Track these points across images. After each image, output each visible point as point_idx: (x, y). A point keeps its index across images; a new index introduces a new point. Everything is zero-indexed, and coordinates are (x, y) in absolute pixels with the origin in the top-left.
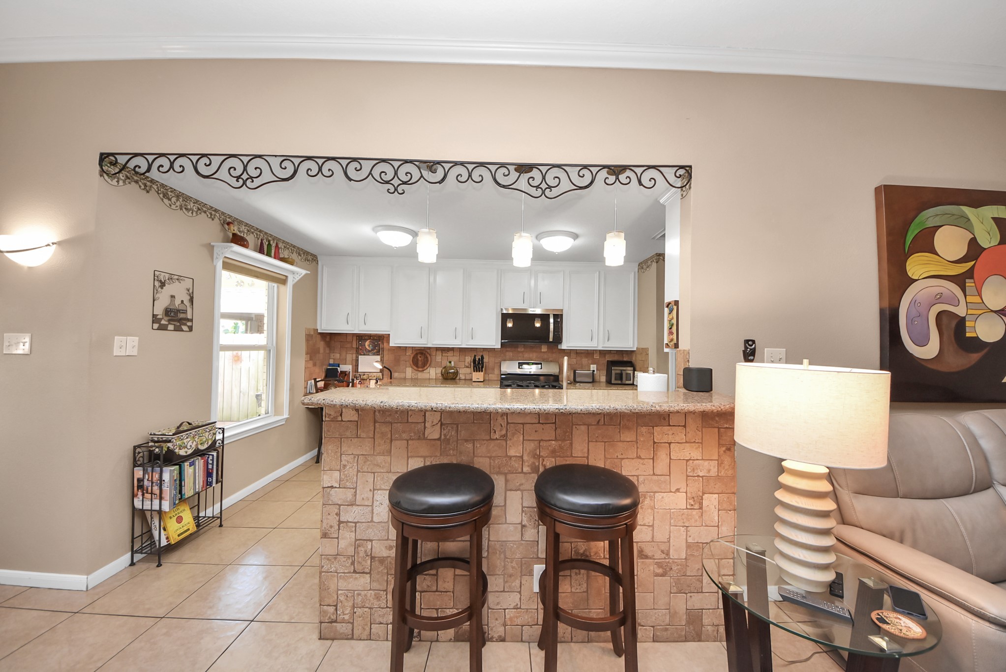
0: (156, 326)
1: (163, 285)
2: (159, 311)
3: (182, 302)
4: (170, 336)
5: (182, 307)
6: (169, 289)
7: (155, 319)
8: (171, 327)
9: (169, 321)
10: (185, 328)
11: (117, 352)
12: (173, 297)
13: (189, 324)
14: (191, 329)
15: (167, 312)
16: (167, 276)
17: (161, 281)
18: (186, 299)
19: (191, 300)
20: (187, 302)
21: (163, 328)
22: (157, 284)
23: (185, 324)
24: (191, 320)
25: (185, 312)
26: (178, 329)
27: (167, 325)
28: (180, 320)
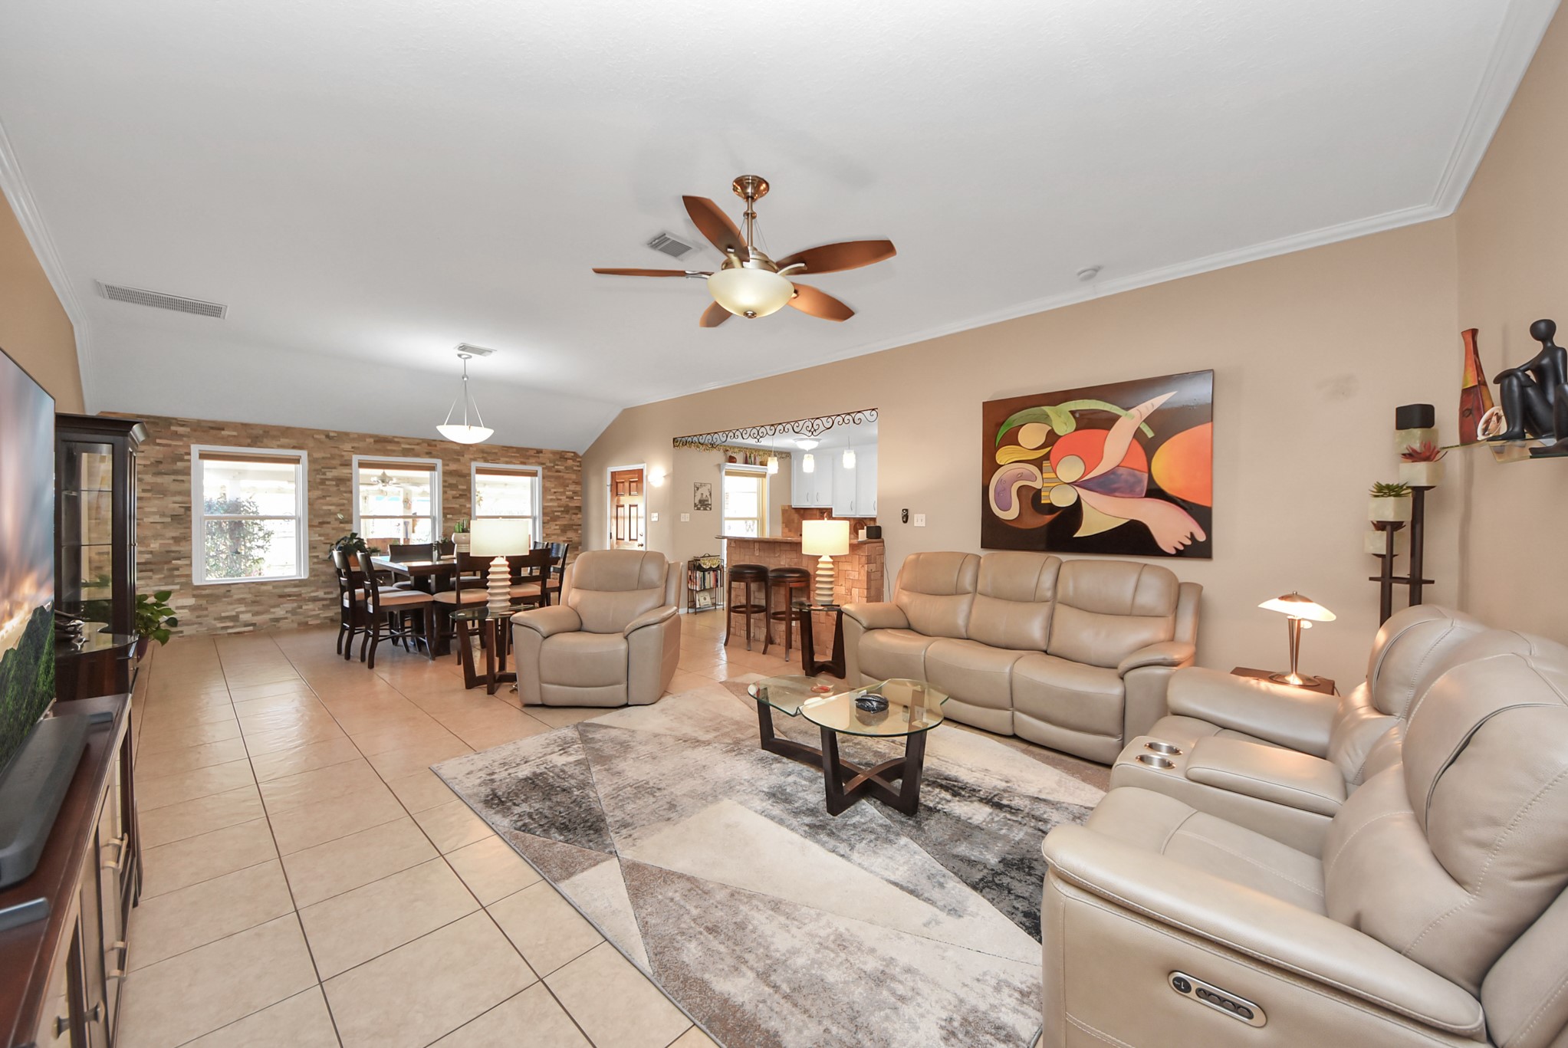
0: (697, 509)
1: (698, 489)
2: (697, 502)
3: (706, 495)
4: (702, 512)
5: (706, 498)
6: (700, 491)
7: (696, 505)
8: (702, 509)
9: (701, 506)
10: (708, 509)
11: (682, 520)
12: (702, 494)
14: (711, 509)
15: (700, 501)
16: (700, 485)
17: (697, 487)
18: (708, 494)
19: (710, 494)
20: (709, 496)
21: (699, 509)
22: (696, 489)
23: (708, 506)
24: (710, 505)
25: (707, 501)
26: (705, 509)
28: (706, 505)
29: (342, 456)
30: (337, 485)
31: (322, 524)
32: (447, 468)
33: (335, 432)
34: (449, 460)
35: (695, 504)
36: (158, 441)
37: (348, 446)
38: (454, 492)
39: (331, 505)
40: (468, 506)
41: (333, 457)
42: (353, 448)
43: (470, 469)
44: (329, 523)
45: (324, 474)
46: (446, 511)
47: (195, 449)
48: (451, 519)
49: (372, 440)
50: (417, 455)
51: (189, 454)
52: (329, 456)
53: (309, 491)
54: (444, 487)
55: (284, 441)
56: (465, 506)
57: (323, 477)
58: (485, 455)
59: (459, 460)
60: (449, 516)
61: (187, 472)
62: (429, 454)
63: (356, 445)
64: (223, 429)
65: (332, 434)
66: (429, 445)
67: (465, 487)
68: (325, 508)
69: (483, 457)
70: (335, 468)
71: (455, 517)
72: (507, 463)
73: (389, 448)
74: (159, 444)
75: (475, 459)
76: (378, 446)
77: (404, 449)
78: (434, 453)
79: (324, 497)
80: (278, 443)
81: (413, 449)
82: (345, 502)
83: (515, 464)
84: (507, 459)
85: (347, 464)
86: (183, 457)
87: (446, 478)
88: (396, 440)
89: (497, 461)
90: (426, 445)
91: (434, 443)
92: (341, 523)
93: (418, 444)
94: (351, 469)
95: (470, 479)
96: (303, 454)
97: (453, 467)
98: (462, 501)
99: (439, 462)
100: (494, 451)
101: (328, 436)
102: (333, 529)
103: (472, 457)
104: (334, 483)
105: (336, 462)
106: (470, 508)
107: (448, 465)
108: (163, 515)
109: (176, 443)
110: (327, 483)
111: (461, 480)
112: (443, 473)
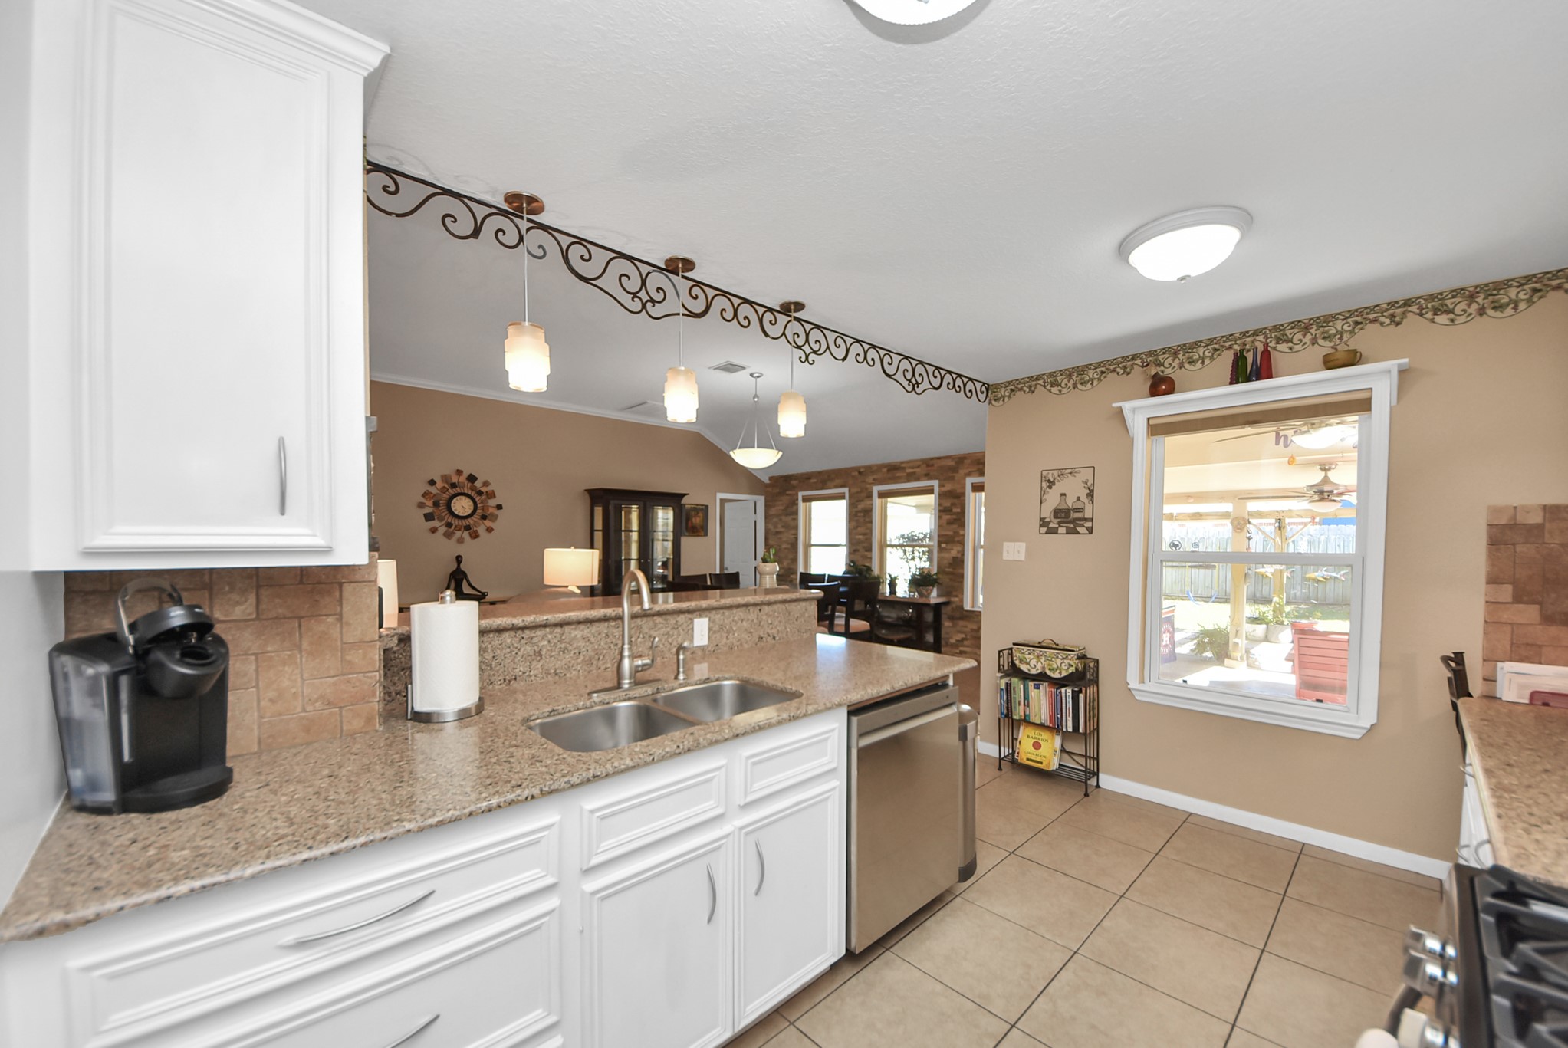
0: (1044, 530)
1: (1051, 484)
2: (1047, 513)
3: (1078, 499)
4: (1062, 540)
5: (1079, 505)
6: (1058, 488)
7: (1043, 523)
8: (1062, 530)
9: (1059, 523)
10: (1079, 529)
11: (1005, 556)
12: (1063, 495)
13: (1088, 524)
14: (1090, 531)
15: (1057, 513)
16: (1056, 473)
17: (1049, 481)
18: (1083, 493)
19: (1091, 494)
20: (1084, 498)
21: (1052, 531)
22: (1045, 485)
23: (1082, 526)
24: (1091, 520)
25: (1081, 510)
26: (1072, 531)
27: (1057, 528)
28: (1074, 521)
29: (867, 489)
30: (864, 516)
31: (854, 551)
32: (944, 489)
33: (864, 467)
34: (944, 480)
35: (1042, 519)
36: (788, 493)
37: (870, 479)
38: (948, 517)
39: (860, 535)
40: (961, 532)
41: (861, 492)
42: (874, 480)
43: (964, 488)
44: (858, 551)
45: (857, 507)
46: (941, 539)
47: (801, 494)
48: (944, 548)
49: (885, 470)
50: (918, 479)
51: (797, 499)
52: (859, 490)
53: (850, 522)
54: (940, 511)
55: (838, 481)
56: (959, 533)
57: (856, 509)
59: (952, 478)
60: (943, 545)
61: (796, 513)
62: (928, 476)
63: (875, 477)
64: (810, 479)
65: (862, 470)
66: (928, 466)
67: (959, 510)
68: (858, 537)
70: (862, 501)
71: (949, 546)
73: (897, 475)
74: (787, 495)
75: (969, 474)
76: (890, 475)
77: (908, 474)
78: (931, 473)
79: (857, 527)
80: (834, 484)
81: (914, 473)
82: (868, 531)
85: (870, 496)
86: (794, 503)
87: (942, 502)
88: (903, 465)
90: (925, 465)
91: (932, 462)
92: (865, 551)
93: (919, 467)
94: (872, 500)
95: (964, 500)
96: (846, 490)
97: (948, 487)
98: (955, 526)
99: (935, 483)
101: (860, 473)
102: (861, 556)
103: (966, 471)
104: (862, 514)
105: (864, 495)
106: (964, 535)
107: (943, 485)
108: (789, 544)
109: (794, 493)
110: (859, 514)
111: (956, 501)
112: (940, 495)
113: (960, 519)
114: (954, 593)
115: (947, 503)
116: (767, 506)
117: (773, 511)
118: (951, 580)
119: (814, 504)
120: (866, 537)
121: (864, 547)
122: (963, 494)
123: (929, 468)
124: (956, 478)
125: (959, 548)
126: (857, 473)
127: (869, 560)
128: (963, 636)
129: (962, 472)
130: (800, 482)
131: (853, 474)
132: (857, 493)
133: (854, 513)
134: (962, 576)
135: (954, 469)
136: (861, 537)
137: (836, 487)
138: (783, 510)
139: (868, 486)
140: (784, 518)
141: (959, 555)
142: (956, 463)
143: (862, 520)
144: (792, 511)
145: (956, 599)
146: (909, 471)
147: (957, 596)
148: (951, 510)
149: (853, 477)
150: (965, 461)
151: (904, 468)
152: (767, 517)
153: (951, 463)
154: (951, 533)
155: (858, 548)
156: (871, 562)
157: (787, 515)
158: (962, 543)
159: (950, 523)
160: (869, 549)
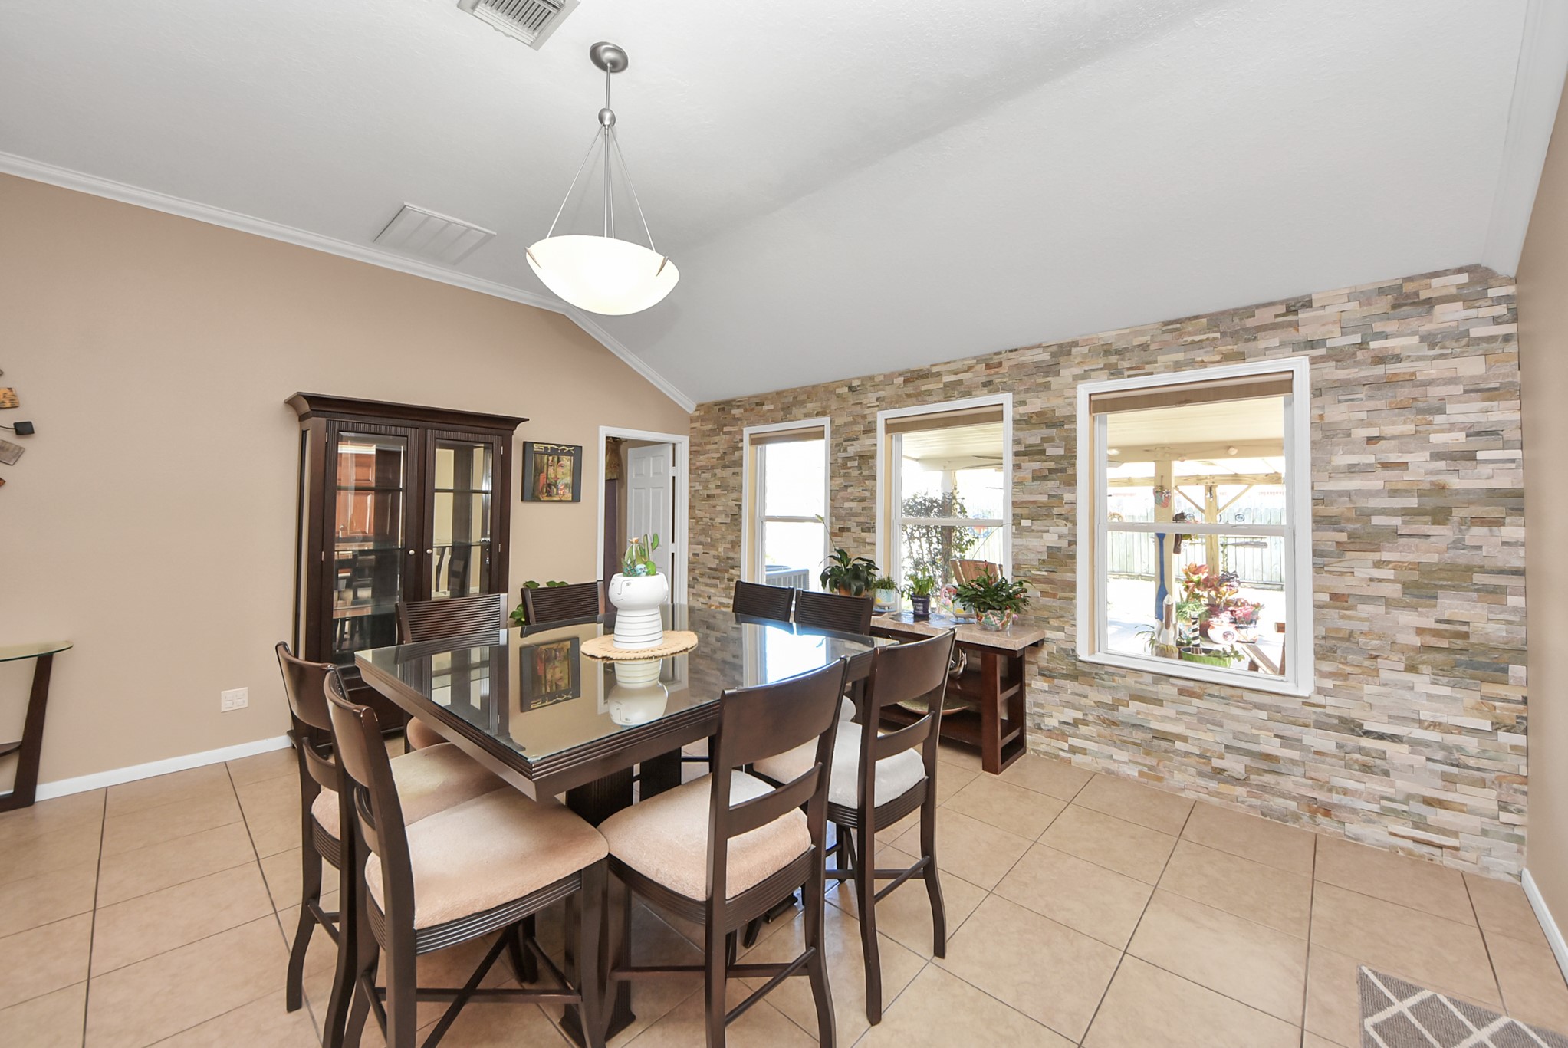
29: (865, 417)
31: (842, 530)
32: (1022, 410)
33: (858, 378)
34: (1026, 391)
36: (726, 429)
37: (871, 399)
38: (1037, 465)
39: (852, 500)
40: (1067, 497)
41: (854, 423)
42: (878, 399)
43: (1072, 405)
44: (849, 530)
45: (845, 451)
46: (1018, 511)
47: (747, 432)
48: (1029, 530)
49: (901, 380)
50: (967, 394)
51: (742, 439)
52: (850, 419)
53: (832, 477)
54: (1017, 455)
55: (810, 406)
56: (1061, 497)
57: (844, 455)
58: (1113, 359)
59: (1046, 386)
60: (1025, 523)
61: (739, 463)
62: (988, 385)
63: (881, 394)
64: (762, 403)
65: (855, 383)
66: (988, 367)
67: (1061, 452)
68: (847, 505)
69: (1107, 367)
70: (855, 439)
71: (1038, 525)
72: (1178, 366)
73: (924, 388)
74: (725, 433)
75: (1085, 376)
76: (910, 390)
77: (947, 385)
78: (996, 380)
79: (846, 488)
80: (804, 411)
81: (961, 382)
82: (868, 494)
83: (1203, 364)
84: (1180, 356)
85: (870, 430)
86: (736, 447)
87: (1021, 434)
88: (935, 369)
89: (1148, 368)
90: (982, 366)
91: (996, 359)
92: (863, 531)
93: (969, 369)
94: (875, 438)
95: (1073, 431)
96: (825, 421)
97: (1035, 404)
98: (1051, 484)
99: (1006, 399)
100: (1137, 341)
101: (851, 388)
102: (855, 540)
103: (1076, 370)
104: (856, 463)
105: (858, 428)
106: (1073, 503)
107: (1023, 403)
108: (726, 515)
109: (736, 429)
110: (850, 464)
111: (1053, 432)
112: (1016, 422)
113: (1063, 470)
114: (1052, 622)
115: (1033, 438)
116: (694, 453)
117: (702, 461)
118: (1044, 593)
119: (771, 449)
120: (864, 504)
121: (858, 524)
122: (1071, 419)
123: (993, 371)
124: (1053, 387)
125: (1065, 530)
126: (846, 389)
127: (869, 547)
128: (1080, 715)
129: (1066, 373)
130: (746, 410)
131: (838, 391)
132: (846, 424)
133: (840, 461)
134: (1072, 587)
135: (1050, 369)
136: (854, 505)
137: (807, 416)
138: (718, 459)
139: (867, 411)
140: (719, 472)
141: (1064, 543)
142: (1053, 355)
143: (855, 473)
144: (731, 460)
145: (1060, 635)
146: (947, 379)
147: (1061, 629)
148: (1043, 452)
149: (838, 396)
150: (1074, 350)
151: (939, 374)
152: (694, 470)
153: (1045, 357)
154: (1045, 498)
155: (848, 525)
156: (873, 552)
157: (725, 467)
158: (1070, 519)
159: (1038, 477)
160: (870, 528)
